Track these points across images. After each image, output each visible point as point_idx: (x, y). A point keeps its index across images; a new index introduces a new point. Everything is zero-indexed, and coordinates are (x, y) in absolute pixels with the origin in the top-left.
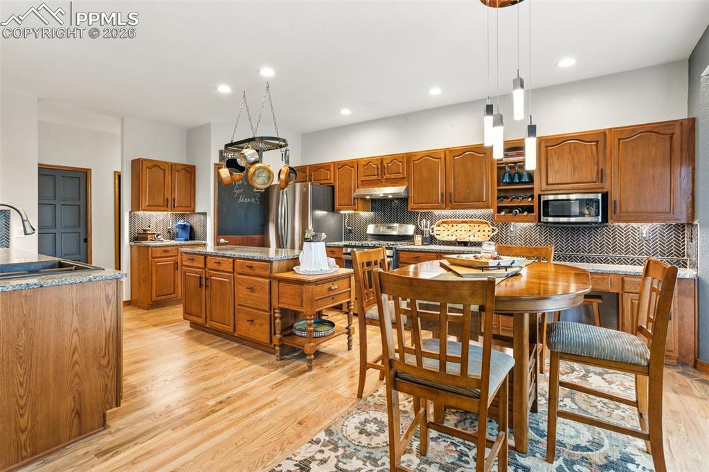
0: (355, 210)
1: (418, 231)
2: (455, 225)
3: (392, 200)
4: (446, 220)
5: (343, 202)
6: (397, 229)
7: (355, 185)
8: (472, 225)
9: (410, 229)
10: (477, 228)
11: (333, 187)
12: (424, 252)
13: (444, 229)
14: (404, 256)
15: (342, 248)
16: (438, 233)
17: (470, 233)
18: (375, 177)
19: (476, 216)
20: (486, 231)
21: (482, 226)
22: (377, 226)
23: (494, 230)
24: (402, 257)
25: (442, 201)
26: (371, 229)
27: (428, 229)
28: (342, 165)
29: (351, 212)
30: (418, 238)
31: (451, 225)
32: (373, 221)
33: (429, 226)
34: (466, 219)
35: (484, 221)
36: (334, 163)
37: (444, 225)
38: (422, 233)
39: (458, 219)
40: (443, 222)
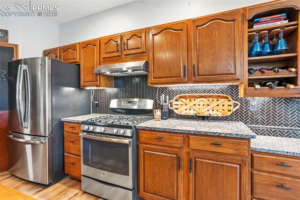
0: (97, 86)
1: (157, 106)
2: (193, 100)
3: (132, 77)
4: (183, 95)
5: (87, 79)
6: (137, 104)
7: (97, 62)
8: (211, 99)
9: (149, 104)
10: (215, 103)
11: (79, 65)
12: (168, 132)
13: (182, 103)
14: (144, 135)
15: (80, 124)
16: (176, 107)
17: (208, 108)
18: (116, 54)
19: (213, 91)
20: (226, 106)
21: (221, 100)
22: (120, 101)
23: (236, 105)
24: (142, 137)
25: (185, 76)
26: (114, 104)
27: (167, 104)
28: (86, 45)
29: (95, 88)
30: (158, 113)
31: (188, 100)
32: (116, 96)
33: (168, 101)
34: (203, 94)
35: (222, 95)
36: (79, 43)
37: (182, 99)
38: (161, 108)
39: (195, 94)
40: (181, 97)
